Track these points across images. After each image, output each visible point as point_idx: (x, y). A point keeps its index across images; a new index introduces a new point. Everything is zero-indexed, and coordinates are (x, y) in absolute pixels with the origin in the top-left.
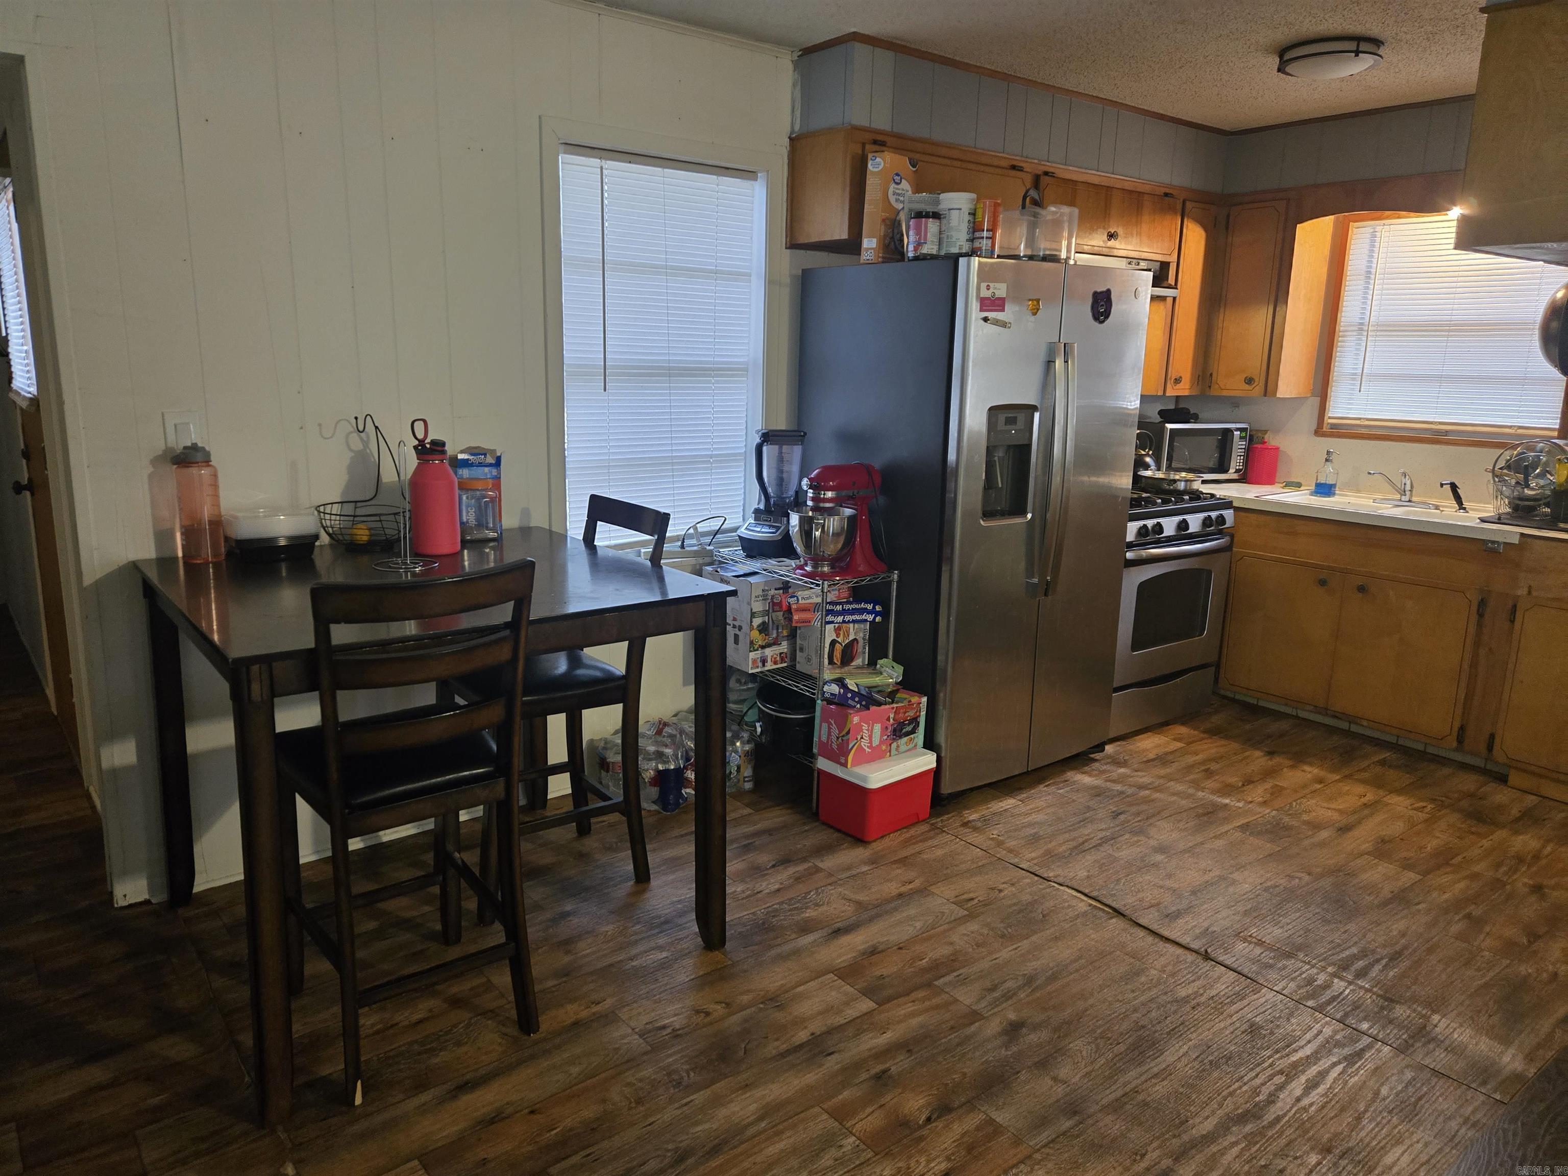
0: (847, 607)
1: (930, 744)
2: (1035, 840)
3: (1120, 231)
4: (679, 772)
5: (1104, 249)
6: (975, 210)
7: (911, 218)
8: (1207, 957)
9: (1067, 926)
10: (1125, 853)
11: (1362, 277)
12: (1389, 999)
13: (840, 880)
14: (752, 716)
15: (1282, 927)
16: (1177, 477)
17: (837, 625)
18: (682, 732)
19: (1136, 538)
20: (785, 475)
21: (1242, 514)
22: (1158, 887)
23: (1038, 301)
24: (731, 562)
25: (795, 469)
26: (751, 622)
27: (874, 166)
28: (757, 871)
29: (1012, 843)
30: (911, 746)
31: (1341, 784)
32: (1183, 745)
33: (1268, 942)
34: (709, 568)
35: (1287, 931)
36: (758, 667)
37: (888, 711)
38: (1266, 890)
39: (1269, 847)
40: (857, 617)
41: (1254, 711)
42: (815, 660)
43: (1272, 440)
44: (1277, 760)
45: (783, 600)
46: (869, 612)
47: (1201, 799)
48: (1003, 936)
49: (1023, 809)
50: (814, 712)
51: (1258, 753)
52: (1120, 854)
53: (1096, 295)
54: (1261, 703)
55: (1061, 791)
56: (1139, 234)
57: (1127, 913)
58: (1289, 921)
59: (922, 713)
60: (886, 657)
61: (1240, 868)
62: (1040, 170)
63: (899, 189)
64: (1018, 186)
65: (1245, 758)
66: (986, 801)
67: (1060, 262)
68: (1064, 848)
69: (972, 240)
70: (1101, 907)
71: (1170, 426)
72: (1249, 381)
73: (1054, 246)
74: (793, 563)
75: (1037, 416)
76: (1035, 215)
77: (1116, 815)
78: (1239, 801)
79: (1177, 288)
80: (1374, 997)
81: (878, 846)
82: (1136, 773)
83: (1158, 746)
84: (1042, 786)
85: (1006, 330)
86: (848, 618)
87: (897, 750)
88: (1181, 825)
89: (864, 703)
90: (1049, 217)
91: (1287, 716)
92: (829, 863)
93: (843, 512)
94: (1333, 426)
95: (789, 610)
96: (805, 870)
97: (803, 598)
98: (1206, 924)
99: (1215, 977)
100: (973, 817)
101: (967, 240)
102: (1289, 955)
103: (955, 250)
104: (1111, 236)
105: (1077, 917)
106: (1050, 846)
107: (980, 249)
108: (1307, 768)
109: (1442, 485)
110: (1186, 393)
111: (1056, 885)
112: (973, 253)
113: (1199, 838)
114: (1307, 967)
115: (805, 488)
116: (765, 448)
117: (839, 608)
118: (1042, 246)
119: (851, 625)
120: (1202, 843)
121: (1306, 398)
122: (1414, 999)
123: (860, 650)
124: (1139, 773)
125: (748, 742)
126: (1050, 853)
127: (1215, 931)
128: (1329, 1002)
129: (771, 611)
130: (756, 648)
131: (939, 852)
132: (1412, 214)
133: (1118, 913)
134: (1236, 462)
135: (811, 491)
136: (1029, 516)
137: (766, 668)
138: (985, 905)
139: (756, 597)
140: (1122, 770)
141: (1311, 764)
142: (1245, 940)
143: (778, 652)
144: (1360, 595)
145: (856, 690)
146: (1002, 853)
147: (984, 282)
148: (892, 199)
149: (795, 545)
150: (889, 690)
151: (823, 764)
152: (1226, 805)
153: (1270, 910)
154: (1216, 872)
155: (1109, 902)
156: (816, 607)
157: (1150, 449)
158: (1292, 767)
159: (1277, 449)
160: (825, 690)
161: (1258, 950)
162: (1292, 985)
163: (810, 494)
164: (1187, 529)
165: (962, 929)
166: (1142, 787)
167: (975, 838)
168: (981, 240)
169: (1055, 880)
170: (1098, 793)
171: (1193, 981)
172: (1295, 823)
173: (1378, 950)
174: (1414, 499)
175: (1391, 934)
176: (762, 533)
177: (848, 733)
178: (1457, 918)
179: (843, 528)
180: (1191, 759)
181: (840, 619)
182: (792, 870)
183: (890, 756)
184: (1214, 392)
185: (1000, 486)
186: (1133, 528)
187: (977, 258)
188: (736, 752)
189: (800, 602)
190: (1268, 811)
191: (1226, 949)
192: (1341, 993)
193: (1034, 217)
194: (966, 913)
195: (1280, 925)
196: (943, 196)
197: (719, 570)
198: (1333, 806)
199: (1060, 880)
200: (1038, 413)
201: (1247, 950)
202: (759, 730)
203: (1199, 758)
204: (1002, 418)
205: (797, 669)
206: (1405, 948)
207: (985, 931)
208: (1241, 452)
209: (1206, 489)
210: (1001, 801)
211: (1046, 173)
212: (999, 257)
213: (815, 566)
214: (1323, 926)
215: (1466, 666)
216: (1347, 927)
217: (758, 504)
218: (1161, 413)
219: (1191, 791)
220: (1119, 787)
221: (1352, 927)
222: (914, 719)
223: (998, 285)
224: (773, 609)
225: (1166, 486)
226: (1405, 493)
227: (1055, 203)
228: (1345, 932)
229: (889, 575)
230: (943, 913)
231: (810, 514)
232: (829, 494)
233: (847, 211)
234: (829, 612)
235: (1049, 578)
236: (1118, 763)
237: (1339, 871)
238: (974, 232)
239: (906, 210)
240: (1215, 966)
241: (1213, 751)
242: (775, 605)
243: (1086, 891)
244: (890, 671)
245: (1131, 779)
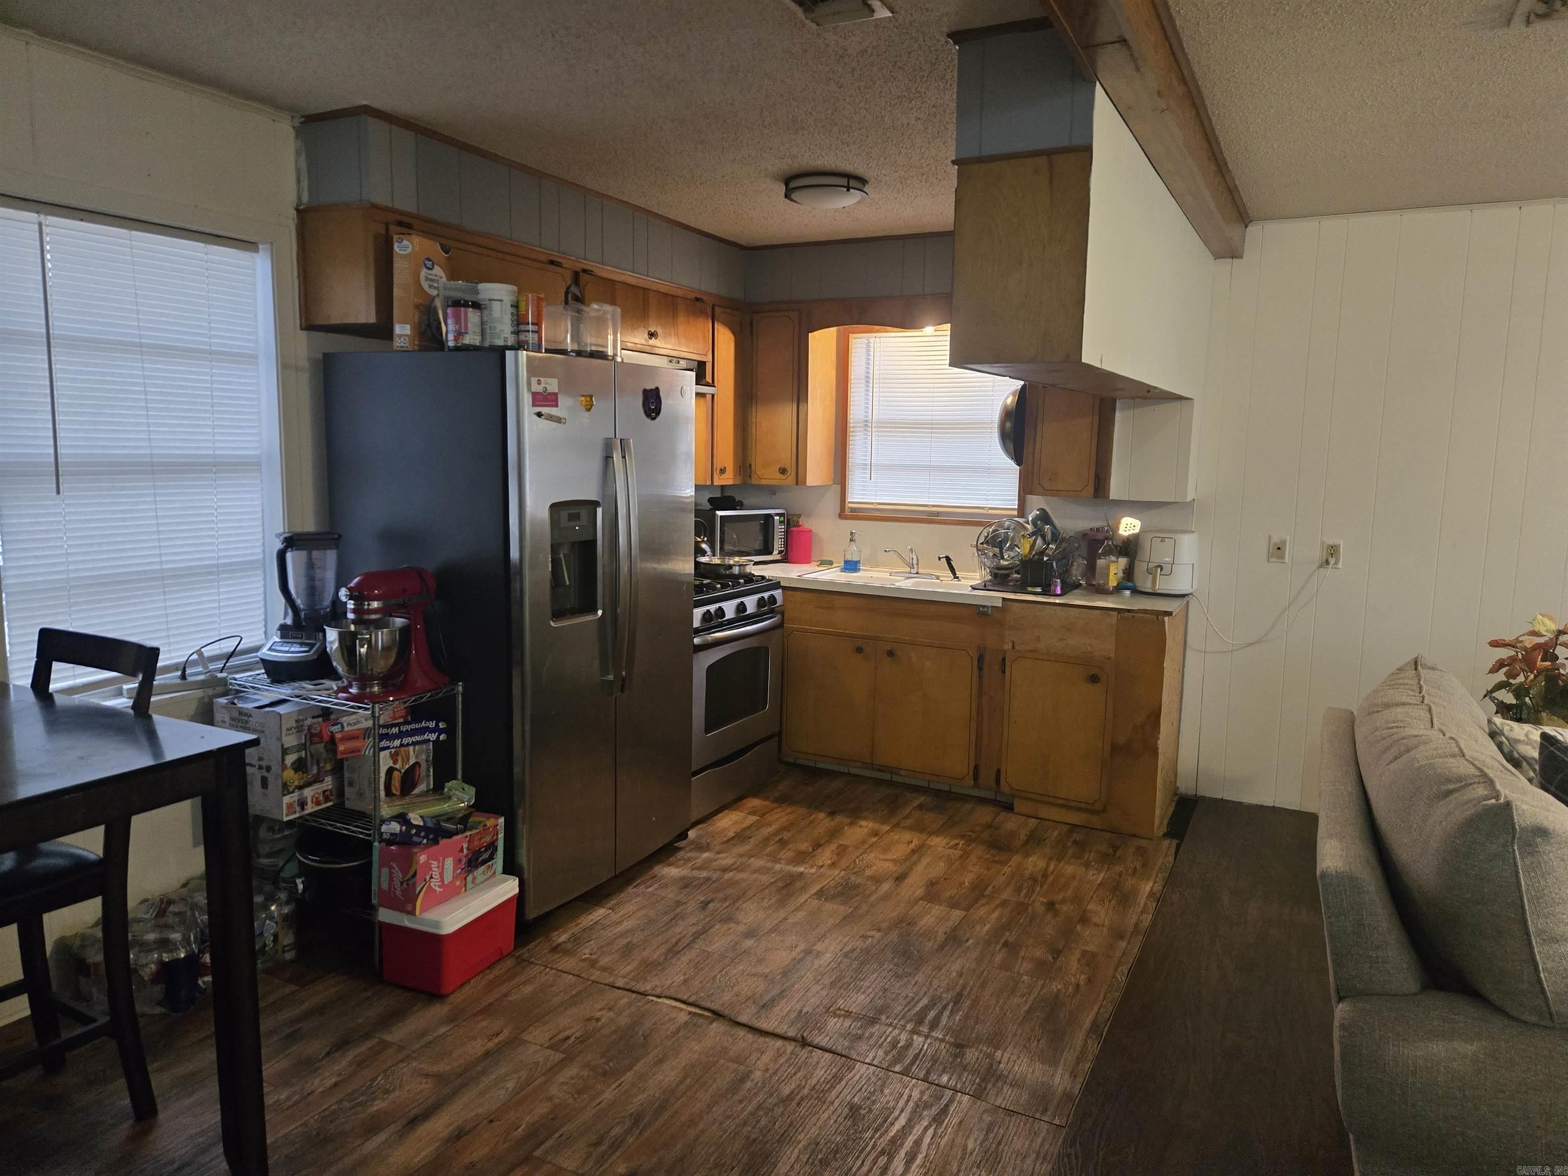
0: (404, 728)
1: (510, 868)
2: (627, 951)
3: (660, 331)
4: (192, 959)
5: (646, 347)
6: (518, 302)
7: (448, 306)
8: (804, 1043)
9: (669, 1043)
10: (718, 943)
11: (863, 381)
12: (959, 1046)
13: (414, 1052)
14: (290, 870)
15: (864, 993)
16: (732, 562)
17: (393, 750)
18: (194, 907)
19: (701, 624)
20: (317, 583)
21: (789, 593)
22: (751, 975)
23: (591, 397)
24: (252, 690)
25: (330, 575)
26: (283, 760)
27: (401, 249)
28: (308, 1066)
29: (605, 961)
30: (489, 874)
31: (891, 834)
32: (758, 818)
33: (854, 1011)
34: (223, 701)
35: (868, 995)
36: (295, 812)
37: (461, 841)
38: (846, 955)
39: (843, 910)
40: (418, 738)
41: (814, 773)
42: (368, 794)
43: (806, 523)
44: (839, 819)
45: (324, 730)
46: (432, 731)
47: (781, 871)
48: (605, 1074)
49: (615, 917)
50: (371, 855)
51: (822, 815)
52: (713, 948)
53: (645, 392)
54: (819, 765)
55: (650, 890)
56: (677, 335)
57: (726, 1012)
58: (869, 984)
59: (499, 836)
60: (455, 778)
61: (821, 938)
62: (579, 267)
63: (432, 275)
64: (560, 283)
65: (811, 822)
66: (574, 917)
67: (608, 360)
68: (658, 953)
69: (517, 333)
70: (700, 1012)
71: (720, 513)
72: (783, 471)
73: (600, 341)
74: (334, 685)
75: (599, 511)
76: (579, 311)
77: (705, 905)
78: (812, 867)
79: (715, 386)
80: (948, 1046)
81: (457, 998)
82: (719, 856)
83: (736, 823)
84: (631, 887)
85: (561, 425)
86: (406, 741)
87: (473, 882)
88: (765, 904)
89: (431, 836)
90: (593, 314)
91: (841, 774)
92: (398, 1033)
93: (394, 622)
94: (853, 510)
95: (332, 741)
96: (369, 1049)
97: (349, 724)
98: (798, 1007)
99: (814, 1063)
100: (563, 938)
101: (512, 333)
102: (873, 1021)
103: (500, 342)
104: (652, 335)
105: (678, 1030)
106: (645, 954)
107: (527, 342)
108: (863, 823)
109: (940, 558)
110: (731, 482)
111: (654, 999)
112: (519, 346)
113: (782, 914)
114: (890, 1029)
115: (344, 599)
116: (289, 556)
117: (395, 730)
118: (589, 341)
119: (411, 748)
120: (786, 919)
121: (830, 485)
122: (978, 1040)
123: (423, 773)
124: (722, 855)
125: (288, 903)
126: (645, 963)
127: (808, 1012)
128: (912, 1063)
129: (308, 744)
130: (291, 789)
131: (528, 989)
132: (896, 329)
133: (718, 1015)
134: (778, 545)
135: (352, 602)
136: (600, 612)
137: (306, 812)
138: (582, 1042)
139: (288, 730)
140: (706, 855)
141: (865, 819)
142: (835, 1015)
143: (320, 791)
144: (890, 659)
145: (422, 824)
146: (596, 975)
147: (535, 376)
148: (425, 285)
149: (335, 664)
150: (460, 815)
151: (385, 915)
152: (801, 873)
153: (852, 977)
154: (802, 946)
155: (708, 1005)
156: (366, 733)
157: (705, 536)
158: (852, 824)
159: (811, 531)
160: (382, 830)
161: (847, 1023)
162: (881, 1053)
163: (351, 605)
164: (745, 610)
165: (562, 1077)
166: (725, 870)
167: (567, 963)
168: (527, 334)
169: (653, 992)
170: (686, 884)
171: (795, 1074)
172: (859, 880)
173: (944, 995)
174: (920, 571)
175: (951, 977)
176: (291, 652)
177: (415, 875)
178: (998, 947)
179: (394, 640)
180: (766, 831)
181: (397, 743)
182: (351, 1054)
183: (466, 890)
184: (754, 481)
185: (568, 583)
186: (698, 613)
187: (525, 352)
188: (271, 918)
189: (346, 729)
190: (837, 873)
191: (820, 1029)
192: (921, 1049)
193: (578, 312)
194: (562, 1056)
195: (862, 990)
196: (481, 286)
197: (236, 701)
198: (889, 857)
199: (658, 991)
200: (601, 509)
201: (838, 1025)
202: (301, 887)
203: (771, 829)
204: (564, 514)
205: (346, 806)
206: (964, 987)
207: (585, 1073)
208: (782, 535)
209: (757, 571)
210: (590, 914)
211: (585, 271)
212: (547, 351)
213: (362, 687)
214: (898, 982)
215: (974, 713)
216: (917, 978)
217: (285, 618)
218: (711, 500)
219: (769, 865)
220: (704, 874)
221: (920, 977)
222: (490, 844)
223: (549, 380)
224: (311, 741)
225: (722, 571)
226: (913, 569)
227: (596, 300)
228: (916, 983)
229: (453, 687)
230: (537, 1063)
231: (352, 628)
232: (375, 604)
233: (373, 293)
234: (383, 737)
235: (624, 673)
236: (701, 848)
237: (902, 921)
238: (518, 324)
239: (441, 297)
240: (812, 1052)
241: (784, 819)
242: (313, 737)
243: (685, 998)
244: (460, 794)
245: (715, 863)
